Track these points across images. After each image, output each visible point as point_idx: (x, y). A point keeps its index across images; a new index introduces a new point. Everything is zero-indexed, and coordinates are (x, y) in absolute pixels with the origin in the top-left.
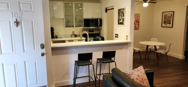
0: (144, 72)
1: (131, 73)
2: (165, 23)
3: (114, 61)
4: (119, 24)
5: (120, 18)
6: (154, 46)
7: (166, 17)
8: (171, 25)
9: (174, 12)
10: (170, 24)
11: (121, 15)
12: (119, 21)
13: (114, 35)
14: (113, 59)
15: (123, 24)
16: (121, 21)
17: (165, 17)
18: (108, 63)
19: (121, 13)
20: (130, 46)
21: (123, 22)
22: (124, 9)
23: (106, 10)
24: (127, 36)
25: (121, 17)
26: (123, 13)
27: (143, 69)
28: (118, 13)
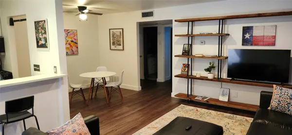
0: (83, 123)
1: (61, 130)
2: (114, 43)
3: (33, 115)
4: (38, 46)
5: (41, 37)
6: (102, 78)
7: (115, 36)
8: (121, 47)
9: (123, 29)
10: (120, 45)
11: (40, 31)
12: (38, 42)
13: (32, 68)
14: (30, 111)
15: (47, 47)
16: (43, 42)
17: (113, 36)
18: (22, 121)
19: (40, 28)
20: (63, 84)
21: (45, 44)
22: (45, 21)
23: (12, 22)
24: (55, 67)
25: (40, 34)
26: (44, 28)
27: (82, 119)
28: (36, 29)
